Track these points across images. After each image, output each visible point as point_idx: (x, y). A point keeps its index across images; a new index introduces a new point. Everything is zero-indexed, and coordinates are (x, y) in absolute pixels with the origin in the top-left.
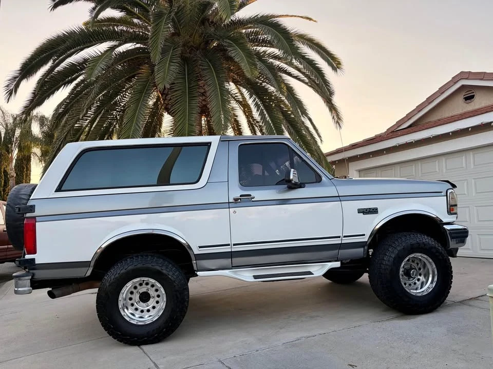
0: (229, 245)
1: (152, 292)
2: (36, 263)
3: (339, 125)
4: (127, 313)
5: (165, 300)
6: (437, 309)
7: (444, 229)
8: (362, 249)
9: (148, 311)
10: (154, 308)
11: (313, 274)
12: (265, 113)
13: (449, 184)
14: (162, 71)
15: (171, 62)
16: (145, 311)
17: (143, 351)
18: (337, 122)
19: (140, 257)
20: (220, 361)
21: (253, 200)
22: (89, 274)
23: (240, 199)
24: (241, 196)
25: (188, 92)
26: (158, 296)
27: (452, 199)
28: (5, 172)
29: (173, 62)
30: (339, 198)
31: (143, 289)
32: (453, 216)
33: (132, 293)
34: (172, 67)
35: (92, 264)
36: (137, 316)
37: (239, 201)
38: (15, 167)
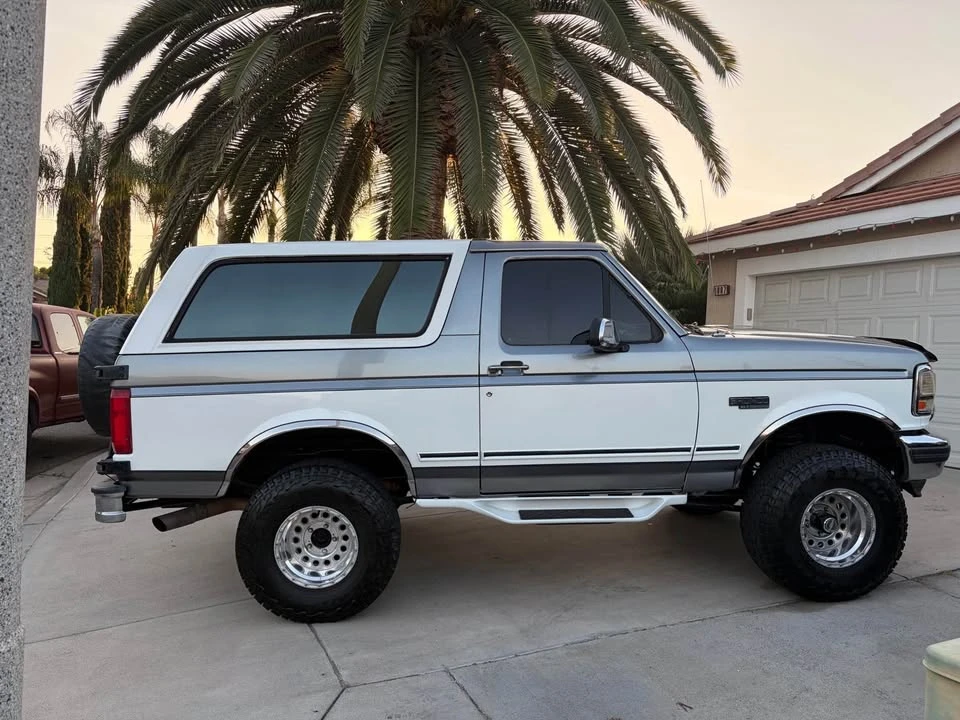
0: (476, 454)
1: (334, 530)
2: (133, 469)
3: (722, 184)
4: (288, 566)
5: (356, 548)
6: (870, 594)
7: (901, 442)
8: (732, 473)
9: (327, 562)
10: (337, 557)
11: (632, 516)
12: (571, 164)
13: (921, 354)
14: (367, 82)
15: (386, 62)
16: (321, 563)
17: (316, 636)
18: (720, 180)
19: (313, 469)
20: (447, 671)
21: (525, 372)
22: (223, 491)
23: (501, 370)
24: (503, 364)
25: (419, 122)
26: (345, 538)
27: (924, 383)
28: (83, 231)
29: (391, 64)
30: (693, 374)
31: (318, 524)
32: (923, 417)
33: (298, 530)
34: (389, 74)
35: (229, 476)
36: (307, 571)
37: (500, 372)
38: (101, 222)
